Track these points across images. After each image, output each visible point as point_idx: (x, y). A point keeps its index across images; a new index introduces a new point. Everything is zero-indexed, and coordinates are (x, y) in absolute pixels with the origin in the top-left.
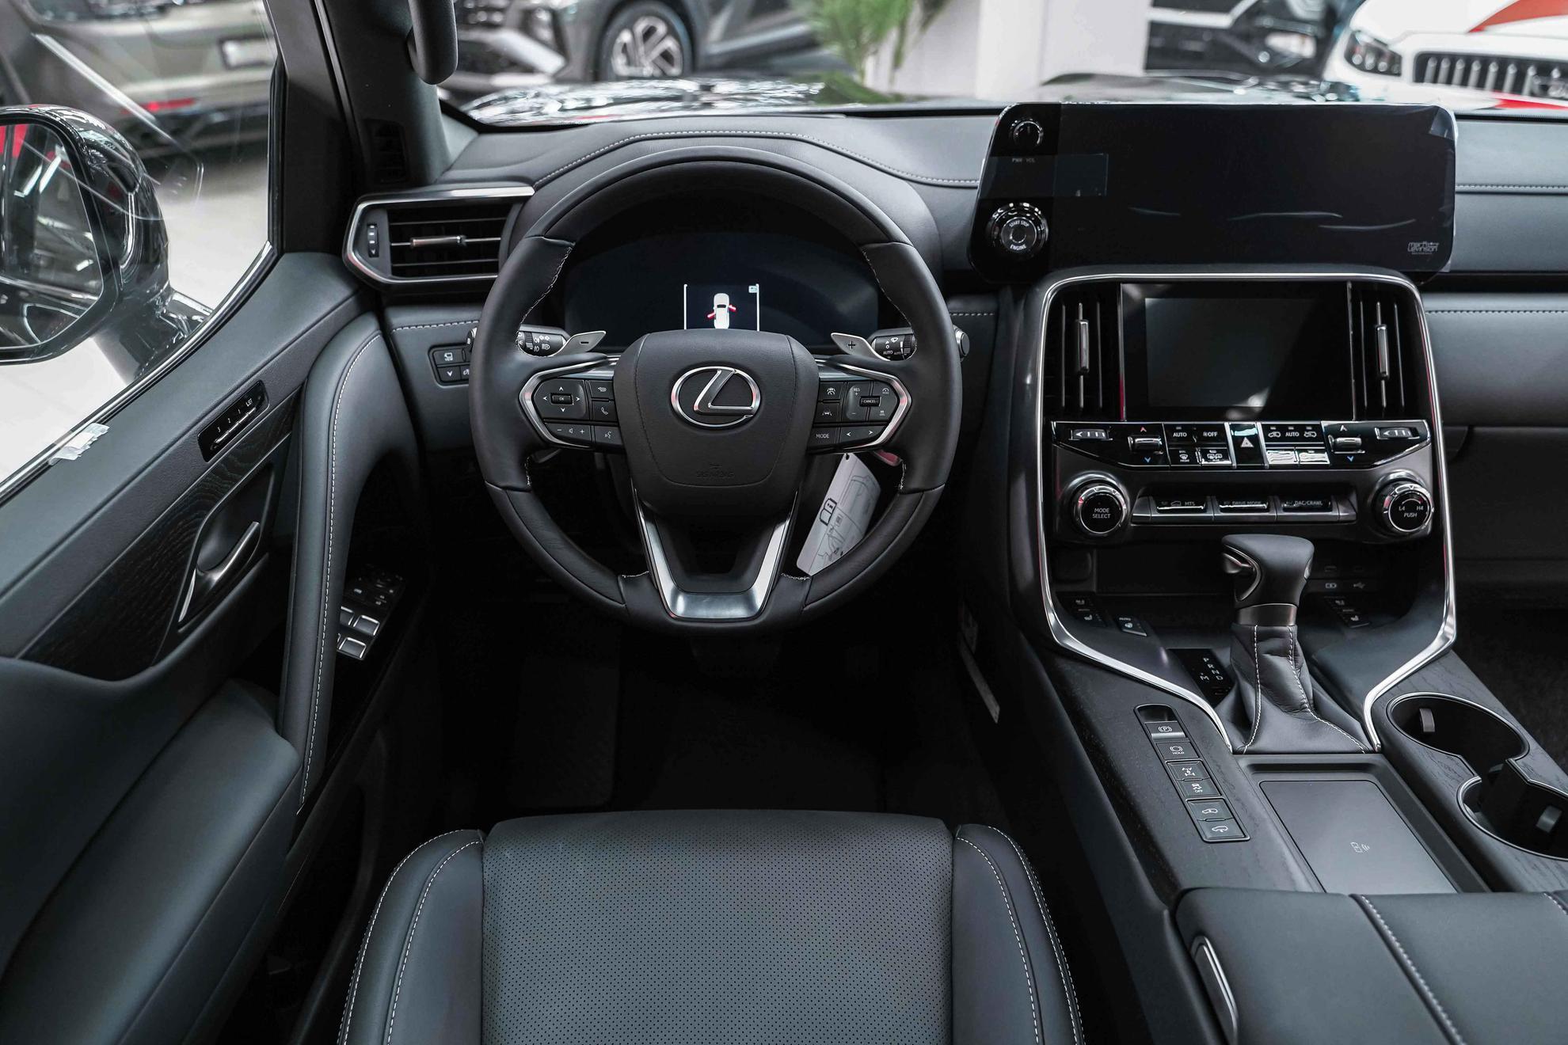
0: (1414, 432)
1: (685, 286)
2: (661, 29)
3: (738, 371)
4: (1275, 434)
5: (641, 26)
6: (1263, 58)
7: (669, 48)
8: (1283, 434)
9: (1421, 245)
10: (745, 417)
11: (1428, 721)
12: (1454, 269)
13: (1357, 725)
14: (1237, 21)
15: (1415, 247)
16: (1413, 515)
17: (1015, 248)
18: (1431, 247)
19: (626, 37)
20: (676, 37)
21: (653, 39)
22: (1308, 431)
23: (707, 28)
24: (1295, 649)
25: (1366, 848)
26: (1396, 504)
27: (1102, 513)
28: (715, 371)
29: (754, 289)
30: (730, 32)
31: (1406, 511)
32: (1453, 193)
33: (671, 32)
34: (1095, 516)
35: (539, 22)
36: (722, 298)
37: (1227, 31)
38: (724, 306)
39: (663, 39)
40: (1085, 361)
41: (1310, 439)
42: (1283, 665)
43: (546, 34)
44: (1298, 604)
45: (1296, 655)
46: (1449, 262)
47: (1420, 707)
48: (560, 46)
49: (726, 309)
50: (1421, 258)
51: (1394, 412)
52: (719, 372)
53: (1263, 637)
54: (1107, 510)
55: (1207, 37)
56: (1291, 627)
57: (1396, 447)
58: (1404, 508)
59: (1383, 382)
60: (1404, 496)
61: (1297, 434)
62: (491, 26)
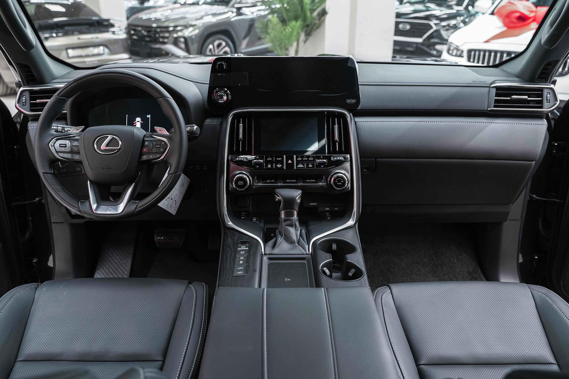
0: (345, 158)
1: (127, 115)
2: (224, 44)
3: (114, 137)
4: (300, 159)
5: (216, 43)
6: (435, 53)
7: (227, 50)
8: (302, 159)
9: (350, 100)
10: (116, 151)
11: (334, 247)
12: (362, 108)
13: (307, 246)
14: (425, 40)
15: (348, 101)
16: (340, 184)
17: (220, 101)
18: (354, 101)
19: (211, 46)
20: (229, 47)
21: (221, 47)
22: (310, 158)
23: (240, 44)
24: (295, 224)
25: (289, 280)
26: (335, 180)
27: (241, 183)
28: (108, 137)
29: (149, 116)
30: (248, 45)
31: (338, 182)
32: (358, 85)
33: (227, 45)
34: (239, 184)
35: (180, 41)
36: (138, 119)
37: (422, 44)
38: (139, 122)
39: (224, 47)
40: (241, 136)
41: (311, 160)
42: (292, 230)
43: (183, 46)
44: (298, 211)
45: (296, 226)
46: (360, 106)
47: (332, 242)
48: (187, 50)
49: (139, 123)
50: (351, 104)
51: (341, 152)
52: (109, 137)
53: (285, 221)
54: (242, 182)
55: (414, 45)
56: (295, 217)
57: (339, 163)
58: (337, 181)
59: (337, 143)
60: (338, 177)
61: (307, 159)
62: (164, 43)
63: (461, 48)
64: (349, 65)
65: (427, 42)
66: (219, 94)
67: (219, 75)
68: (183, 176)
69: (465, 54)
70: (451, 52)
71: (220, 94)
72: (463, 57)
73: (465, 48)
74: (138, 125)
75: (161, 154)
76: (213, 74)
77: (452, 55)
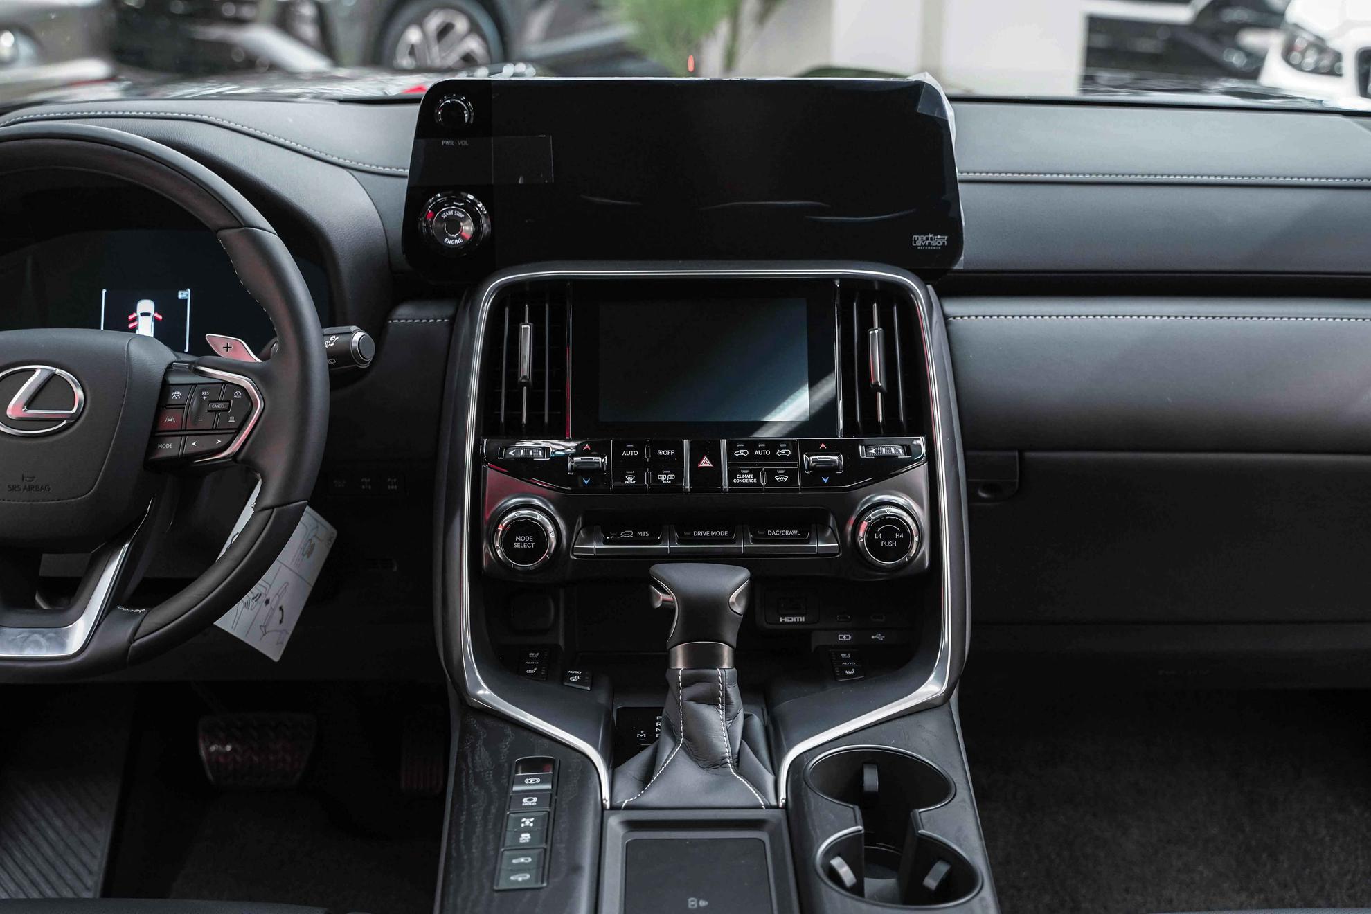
0: (907, 449)
1: (104, 291)
2: (461, 25)
3: (58, 371)
4: (741, 452)
5: (434, 22)
6: (1236, 60)
7: (472, 51)
8: (752, 452)
9: (927, 239)
10: (64, 423)
11: (871, 779)
12: (971, 267)
13: (769, 778)
14: (1201, 14)
15: (920, 241)
16: (892, 544)
17: (450, 242)
18: (939, 241)
19: (414, 36)
20: (483, 37)
21: (451, 36)
22: (782, 448)
23: (523, 26)
24: (727, 695)
25: (703, 903)
26: (871, 530)
27: (524, 541)
28: (33, 371)
29: (185, 295)
30: (554, 30)
31: (885, 538)
32: (954, 182)
33: (475, 29)
34: (517, 545)
35: (301, 17)
36: (146, 306)
38: (148, 314)
39: (463, 38)
40: (525, 369)
41: (783, 458)
42: (714, 717)
43: (309, 31)
44: (734, 645)
45: (728, 702)
46: (962, 258)
47: (865, 763)
48: (326, 46)
49: (150, 318)
50: (928, 253)
51: (892, 428)
52: (38, 372)
53: (688, 682)
54: (530, 538)
56: (726, 668)
57: (886, 469)
58: (880, 536)
59: (879, 394)
60: (884, 520)
61: (767, 452)
62: (239, 22)
63: (1334, 44)
64: (921, 108)
65: (1209, 23)
66: (444, 216)
67: (448, 143)
68: (310, 515)
69: (1349, 66)
70: (1296, 57)
71: (450, 213)
72: (1340, 75)
73: (1348, 45)
74: (146, 327)
75: (231, 436)
76: (422, 141)
77: (1299, 68)
